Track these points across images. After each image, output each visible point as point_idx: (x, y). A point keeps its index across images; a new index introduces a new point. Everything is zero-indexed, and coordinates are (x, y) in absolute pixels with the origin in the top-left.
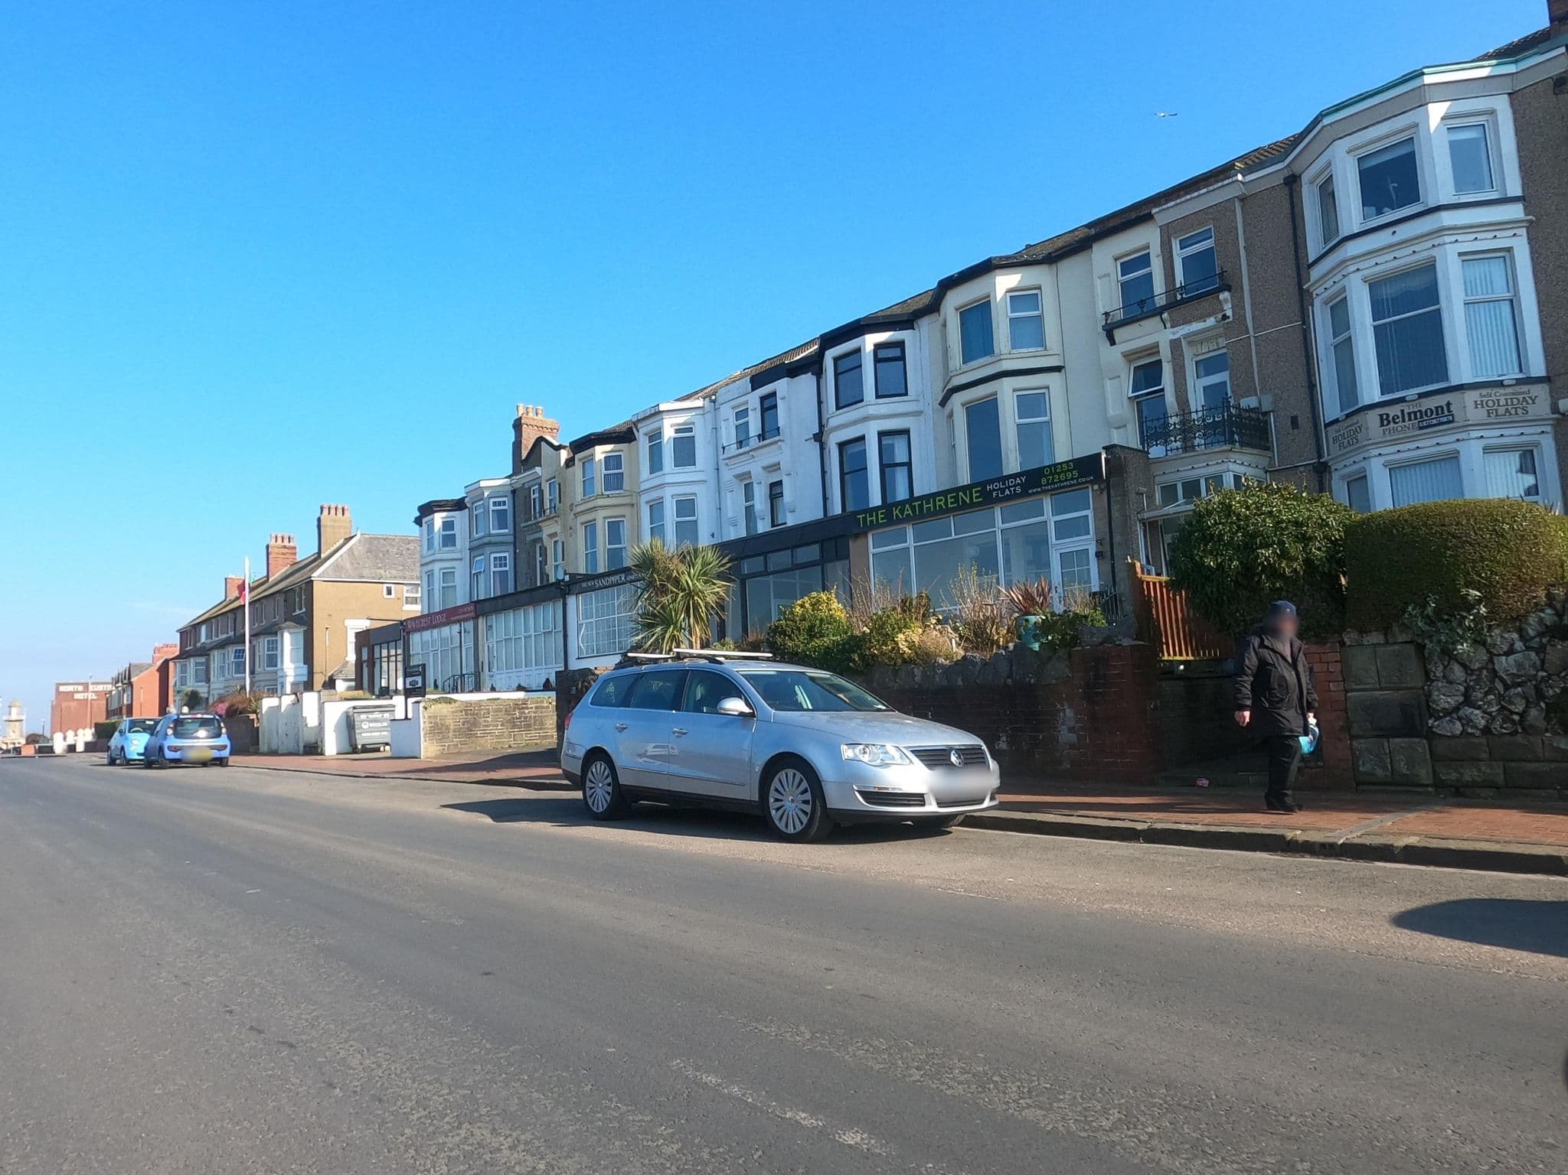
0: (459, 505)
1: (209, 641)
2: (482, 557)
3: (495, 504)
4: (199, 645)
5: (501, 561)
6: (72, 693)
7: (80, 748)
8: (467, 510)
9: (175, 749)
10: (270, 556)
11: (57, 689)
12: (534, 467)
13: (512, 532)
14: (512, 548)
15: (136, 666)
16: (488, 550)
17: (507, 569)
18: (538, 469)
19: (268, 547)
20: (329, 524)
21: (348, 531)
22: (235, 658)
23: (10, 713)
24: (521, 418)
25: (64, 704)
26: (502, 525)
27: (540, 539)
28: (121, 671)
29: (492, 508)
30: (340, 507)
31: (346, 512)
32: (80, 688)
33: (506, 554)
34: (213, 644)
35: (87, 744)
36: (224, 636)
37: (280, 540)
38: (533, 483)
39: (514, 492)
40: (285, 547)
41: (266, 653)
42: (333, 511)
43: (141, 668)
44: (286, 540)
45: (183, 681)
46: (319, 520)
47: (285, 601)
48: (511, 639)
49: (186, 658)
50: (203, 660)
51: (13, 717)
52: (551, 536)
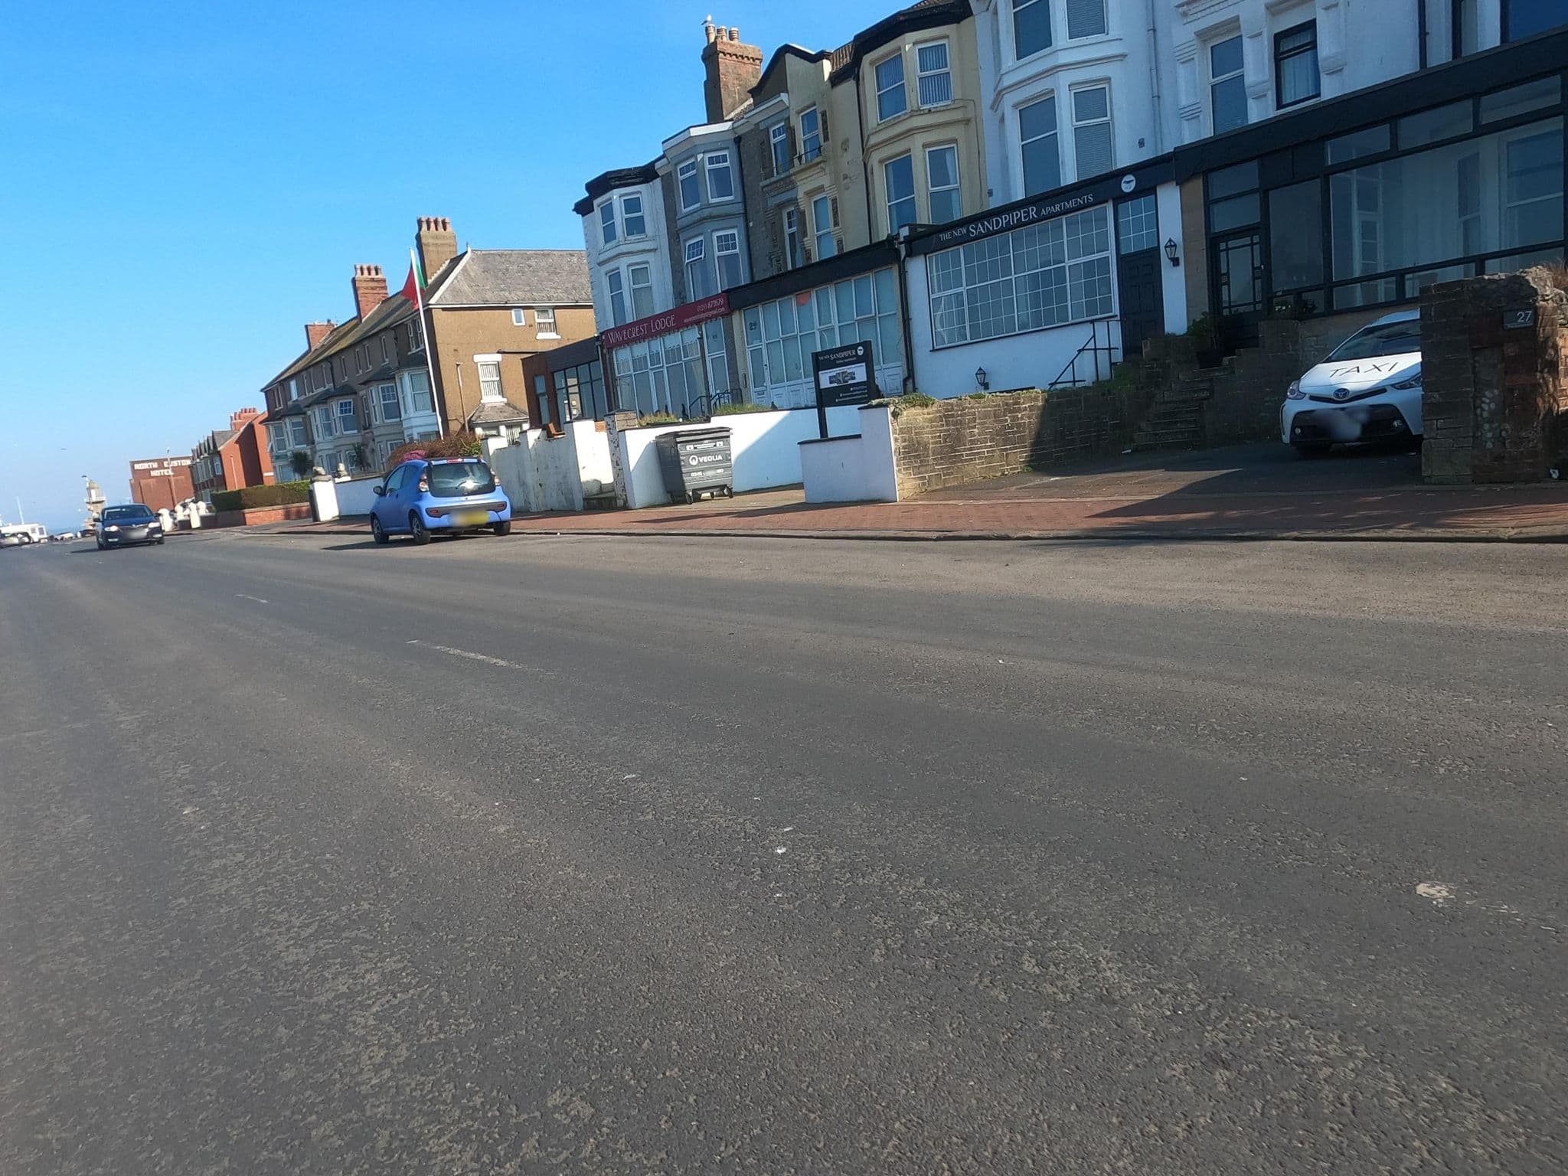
0: (646, 174)
1: (303, 397)
2: (701, 238)
3: (711, 161)
4: (290, 403)
5: (726, 242)
6: (148, 471)
7: (196, 523)
8: (658, 181)
9: (436, 513)
10: (359, 292)
11: (133, 467)
12: (778, 94)
13: (740, 199)
14: (741, 221)
15: (220, 433)
16: (708, 226)
17: (737, 251)
18: (784, 96)
19: (354, 281)
20: (430, 241)
21: (453, 249)
22: (341, 412)
23: (90, 496)
24: (715, 43)
25: (143, 482)
26: (723, 189)
27: (794, 201)
28: (202, 442)
29: (708, 167)
30: (440, 220)
31: (448, 226)
32: (155, 465)
33: (735, 231)
34: (310, 400)
35: (203, 519)
36: (322, 389)
37: (366, 272)
38: (774, 119)
39: (738, 140)
40: (373, 280)
41: (382, 402)
42: (433, 225)
43: (224, 435)
44: (373, 272)
45: (281, 444)
46: (418, 238)
47: (396, 339)
48: (795, 337)
49: (280, 419)
50: (299, 419)
51: (94, 499)
52: (809, 194)
